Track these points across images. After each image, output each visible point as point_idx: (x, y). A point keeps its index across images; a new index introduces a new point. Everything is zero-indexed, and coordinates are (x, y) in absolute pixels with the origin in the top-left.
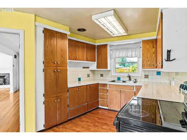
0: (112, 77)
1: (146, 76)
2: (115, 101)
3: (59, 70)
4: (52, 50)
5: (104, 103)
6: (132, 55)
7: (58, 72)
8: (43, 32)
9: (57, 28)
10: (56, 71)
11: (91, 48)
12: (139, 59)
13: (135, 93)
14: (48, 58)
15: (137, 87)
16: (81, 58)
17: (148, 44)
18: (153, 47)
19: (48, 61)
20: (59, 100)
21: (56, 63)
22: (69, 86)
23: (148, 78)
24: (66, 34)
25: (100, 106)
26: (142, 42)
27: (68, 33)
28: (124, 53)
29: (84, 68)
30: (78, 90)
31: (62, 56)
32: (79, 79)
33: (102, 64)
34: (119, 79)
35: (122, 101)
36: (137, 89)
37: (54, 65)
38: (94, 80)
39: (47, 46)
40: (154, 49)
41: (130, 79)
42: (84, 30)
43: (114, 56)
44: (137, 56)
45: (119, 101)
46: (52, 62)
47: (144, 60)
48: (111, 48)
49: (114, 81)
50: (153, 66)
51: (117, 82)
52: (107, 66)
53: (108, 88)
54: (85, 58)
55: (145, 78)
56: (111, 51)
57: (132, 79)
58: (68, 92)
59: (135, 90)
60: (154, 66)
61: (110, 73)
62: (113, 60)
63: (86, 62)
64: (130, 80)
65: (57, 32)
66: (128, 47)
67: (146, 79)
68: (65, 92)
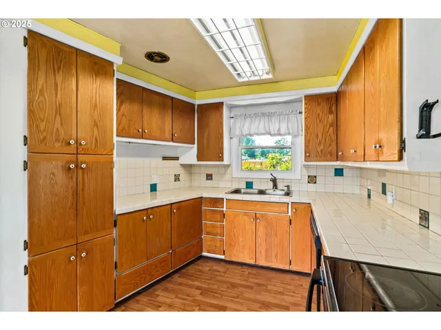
0: (233, 180)
1: (312, 180)
2: (241, 239)
3: (84, 166)
4: (59, 105)
5: (215, 246)
6: (279, 129)
7: (80, 171)
8: (26, 42)
9: (76, 37)
10: (72, 166)
11: (184, 109)
12: (294, 139)
13: (290, 220)
14: (42, 126)
15: (296, 206)
16: (156, 133)
17: (319, 104)
18: (331, 112)
19: (45, 138)
20: (84, 255)
21: (72, 142)
22: (119, 208)
23: (315, 183)
24: (111, 64)
25: (205, 254)
26: (305, 100)
27: (117, 60)
28: (262, 124)
29: (165, 158)
30: (145, 218)
31: (96, 124)
32: (153, 188)
33: (211, 150)
34: (249, 185)
35: (259, 241)
36: (294, 210)
37: (66, 149)
38: (191, 188)
39: (39, 87)
40: (332, 115)
41: (275, 186)
42: (163, 58)
43: (238, 132)
44: (291, 132)
45: (252, 241)
46: (57, 140)
47: (309, 141)
48: (230, 111)
49: (237, 191)
50: (329, 156)
51: (244, 193)
52: (222, 155)
53: (225, 209)
54: (168, 135)
55: (309, 182)
56: (232, 120)
57: (280, 186)
58: (115, 225)
59: (290, 214)
60: (331, 155)
61: (229, 171)
62: (235, 141)
63: (171, 143)
64: (276, 188)
65: (78, 52)
66: (270, 111)
67: (311, 185)
68: (105, 229)
